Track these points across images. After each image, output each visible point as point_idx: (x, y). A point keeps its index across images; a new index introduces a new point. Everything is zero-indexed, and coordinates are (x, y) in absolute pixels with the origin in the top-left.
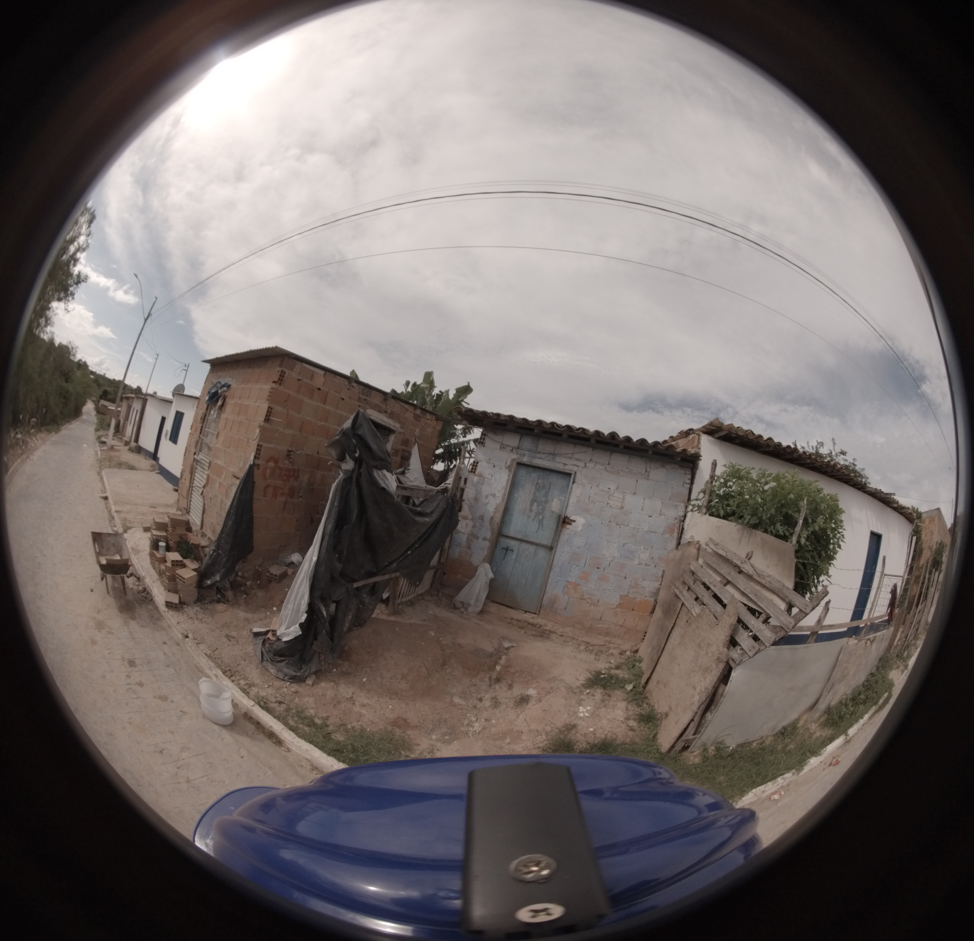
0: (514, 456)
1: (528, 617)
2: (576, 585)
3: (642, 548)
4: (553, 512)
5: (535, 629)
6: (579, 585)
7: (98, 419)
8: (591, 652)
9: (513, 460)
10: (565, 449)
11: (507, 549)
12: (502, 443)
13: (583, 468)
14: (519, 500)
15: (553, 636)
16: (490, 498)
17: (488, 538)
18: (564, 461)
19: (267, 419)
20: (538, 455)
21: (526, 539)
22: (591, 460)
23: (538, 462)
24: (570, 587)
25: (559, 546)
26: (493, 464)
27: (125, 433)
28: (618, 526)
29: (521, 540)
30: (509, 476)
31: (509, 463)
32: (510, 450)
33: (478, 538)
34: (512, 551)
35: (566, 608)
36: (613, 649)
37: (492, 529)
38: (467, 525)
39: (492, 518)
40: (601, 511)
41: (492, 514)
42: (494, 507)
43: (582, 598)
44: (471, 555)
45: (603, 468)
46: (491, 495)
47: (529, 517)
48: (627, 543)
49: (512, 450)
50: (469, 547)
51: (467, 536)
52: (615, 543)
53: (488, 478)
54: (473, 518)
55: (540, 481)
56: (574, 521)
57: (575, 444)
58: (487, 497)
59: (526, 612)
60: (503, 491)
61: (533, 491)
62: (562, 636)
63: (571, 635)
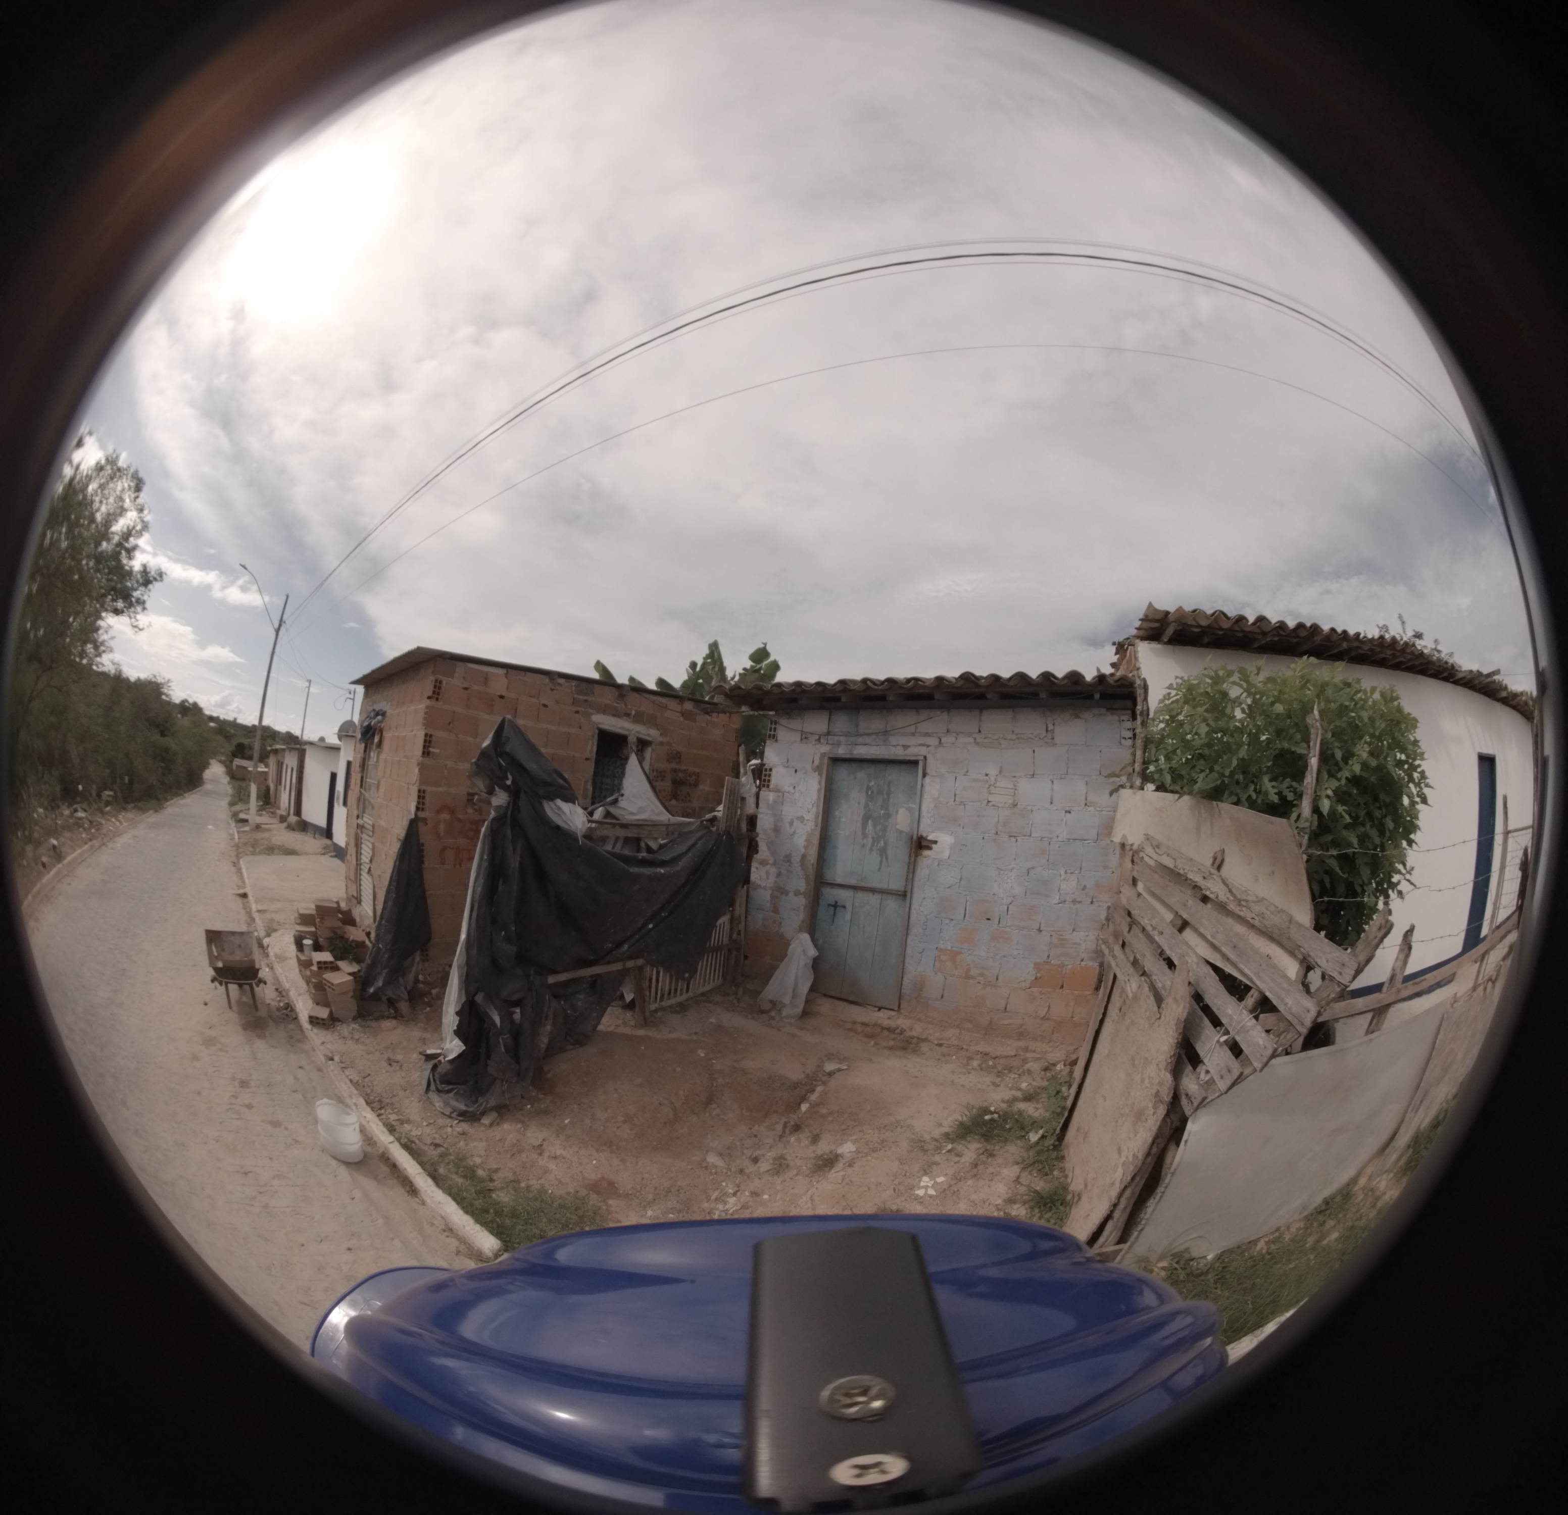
0: (824, 748)
1: (882, 1018)
2: (954, 955)
3: (1063, 873)
4: (901, 832)
5: (893, 1036)
6: (961, 953)
7: (234, 788)
8: (989, 1070)
9: (823, 755)
10: (902, 720)
11: (835, 906)
12: (802, 731)
13: (936, 747)
14: (843, 820)
15: (925, 1047)
16: (797, 824)
17: (802, 890)
18: (903, 741)
19: (426, 753)
20: (860, 740)
21: (863, 884)
22: (948, 731)
23: (862, 751)
24: (944, 958)
25: (916, 890)
26: (793, 767)
27: (280, 803)
28: (1013, 839)
29: (855, 888)
30: (820, 783)
31: (817, 762)
32: (816, 740)
33: (786, 893)
34: (844, 907)
35: (942, 997)
36: (1033, 1061)
37: (806, 875)
38: (768, 873)
39: (804, 857)
40: (978, 816)
41: (803, 850)
42: (804, 837)
43: (968, 977)
44: (781, 923)
45: (971, 740)
46: (798, 818)
47: (863, 846)
48: (1033, 868)
49: (819, 740)
50: (776, 910)
51: (770, 892)
52: (1012, 870)
53: (789, 792)
54: (775, 860)
55: (872, 784)
56: (935, 842)
57: (917, 709)
58: (791, 823)
59: (880, 1009)
60: (814, 810)
61: (863, 801)
62: (940, 1045)
63: (955, 1043)
